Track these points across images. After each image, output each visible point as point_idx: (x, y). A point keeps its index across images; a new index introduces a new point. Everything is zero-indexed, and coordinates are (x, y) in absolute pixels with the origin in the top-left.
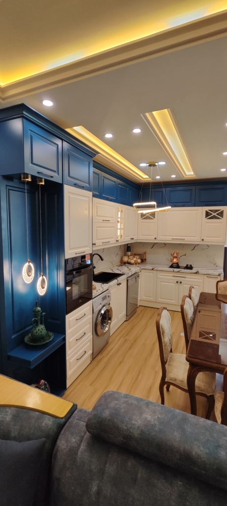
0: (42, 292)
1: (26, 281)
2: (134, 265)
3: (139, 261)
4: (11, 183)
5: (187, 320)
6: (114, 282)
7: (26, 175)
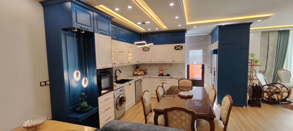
0: (85, 85)
1: (76, 80)
2: (140, 76)
3: (143, 73)
4: (67, 32)
5: (159, 97)
6: (127, 83)
7: (74, 29)
